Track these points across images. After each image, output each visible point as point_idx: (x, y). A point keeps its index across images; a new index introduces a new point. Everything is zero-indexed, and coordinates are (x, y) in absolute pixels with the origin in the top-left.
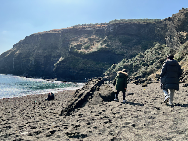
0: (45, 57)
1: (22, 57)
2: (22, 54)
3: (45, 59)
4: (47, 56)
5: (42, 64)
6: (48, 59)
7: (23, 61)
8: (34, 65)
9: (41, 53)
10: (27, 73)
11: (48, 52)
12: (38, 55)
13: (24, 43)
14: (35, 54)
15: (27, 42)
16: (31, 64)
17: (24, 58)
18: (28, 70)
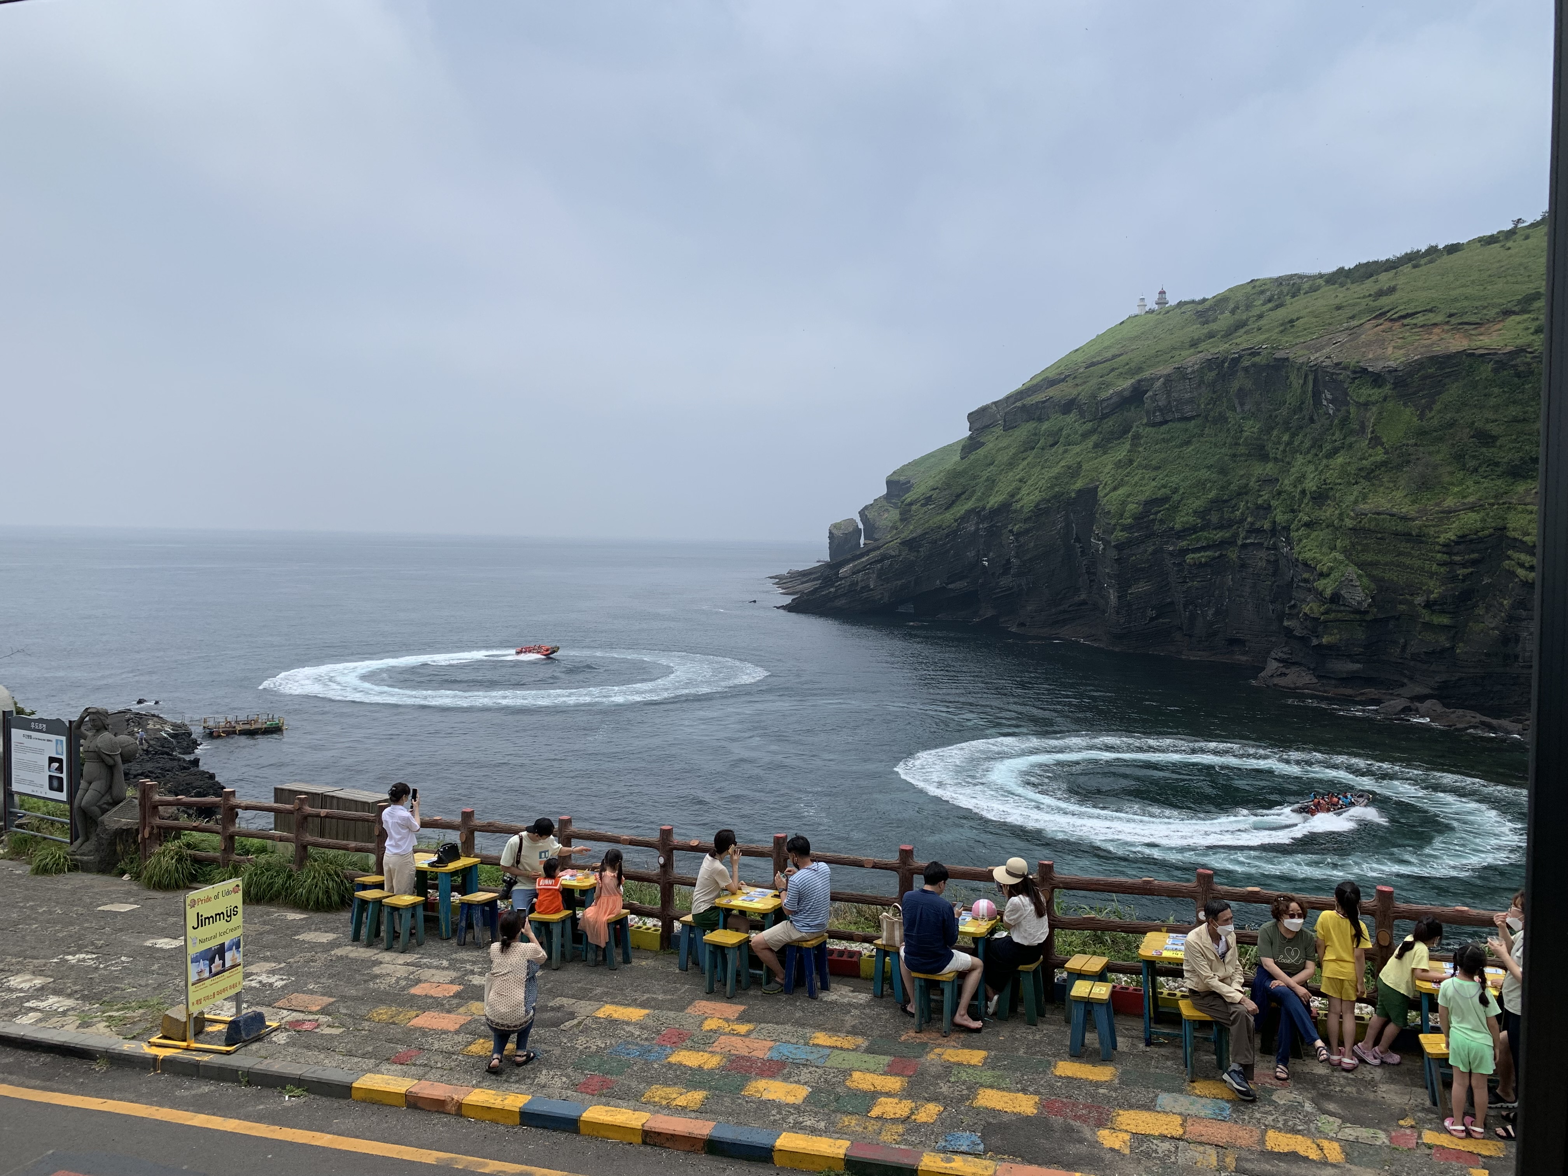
0: (1449, 548)
3: (1450, 563)
4: (1471, 541)
5: (1435, 603)
6: (1474, 563)
7: (1189, 558)
8: (1357, 612)
9: (1404, 518)
10: (1294, 664)
11: (1472, 508)
12: (1379, 535)
13: (1154, 413)
14: (1349, 523)
15: (1188, 410)
16: (1336, 598)
17: (1194, 529)
18: (1303, 639)
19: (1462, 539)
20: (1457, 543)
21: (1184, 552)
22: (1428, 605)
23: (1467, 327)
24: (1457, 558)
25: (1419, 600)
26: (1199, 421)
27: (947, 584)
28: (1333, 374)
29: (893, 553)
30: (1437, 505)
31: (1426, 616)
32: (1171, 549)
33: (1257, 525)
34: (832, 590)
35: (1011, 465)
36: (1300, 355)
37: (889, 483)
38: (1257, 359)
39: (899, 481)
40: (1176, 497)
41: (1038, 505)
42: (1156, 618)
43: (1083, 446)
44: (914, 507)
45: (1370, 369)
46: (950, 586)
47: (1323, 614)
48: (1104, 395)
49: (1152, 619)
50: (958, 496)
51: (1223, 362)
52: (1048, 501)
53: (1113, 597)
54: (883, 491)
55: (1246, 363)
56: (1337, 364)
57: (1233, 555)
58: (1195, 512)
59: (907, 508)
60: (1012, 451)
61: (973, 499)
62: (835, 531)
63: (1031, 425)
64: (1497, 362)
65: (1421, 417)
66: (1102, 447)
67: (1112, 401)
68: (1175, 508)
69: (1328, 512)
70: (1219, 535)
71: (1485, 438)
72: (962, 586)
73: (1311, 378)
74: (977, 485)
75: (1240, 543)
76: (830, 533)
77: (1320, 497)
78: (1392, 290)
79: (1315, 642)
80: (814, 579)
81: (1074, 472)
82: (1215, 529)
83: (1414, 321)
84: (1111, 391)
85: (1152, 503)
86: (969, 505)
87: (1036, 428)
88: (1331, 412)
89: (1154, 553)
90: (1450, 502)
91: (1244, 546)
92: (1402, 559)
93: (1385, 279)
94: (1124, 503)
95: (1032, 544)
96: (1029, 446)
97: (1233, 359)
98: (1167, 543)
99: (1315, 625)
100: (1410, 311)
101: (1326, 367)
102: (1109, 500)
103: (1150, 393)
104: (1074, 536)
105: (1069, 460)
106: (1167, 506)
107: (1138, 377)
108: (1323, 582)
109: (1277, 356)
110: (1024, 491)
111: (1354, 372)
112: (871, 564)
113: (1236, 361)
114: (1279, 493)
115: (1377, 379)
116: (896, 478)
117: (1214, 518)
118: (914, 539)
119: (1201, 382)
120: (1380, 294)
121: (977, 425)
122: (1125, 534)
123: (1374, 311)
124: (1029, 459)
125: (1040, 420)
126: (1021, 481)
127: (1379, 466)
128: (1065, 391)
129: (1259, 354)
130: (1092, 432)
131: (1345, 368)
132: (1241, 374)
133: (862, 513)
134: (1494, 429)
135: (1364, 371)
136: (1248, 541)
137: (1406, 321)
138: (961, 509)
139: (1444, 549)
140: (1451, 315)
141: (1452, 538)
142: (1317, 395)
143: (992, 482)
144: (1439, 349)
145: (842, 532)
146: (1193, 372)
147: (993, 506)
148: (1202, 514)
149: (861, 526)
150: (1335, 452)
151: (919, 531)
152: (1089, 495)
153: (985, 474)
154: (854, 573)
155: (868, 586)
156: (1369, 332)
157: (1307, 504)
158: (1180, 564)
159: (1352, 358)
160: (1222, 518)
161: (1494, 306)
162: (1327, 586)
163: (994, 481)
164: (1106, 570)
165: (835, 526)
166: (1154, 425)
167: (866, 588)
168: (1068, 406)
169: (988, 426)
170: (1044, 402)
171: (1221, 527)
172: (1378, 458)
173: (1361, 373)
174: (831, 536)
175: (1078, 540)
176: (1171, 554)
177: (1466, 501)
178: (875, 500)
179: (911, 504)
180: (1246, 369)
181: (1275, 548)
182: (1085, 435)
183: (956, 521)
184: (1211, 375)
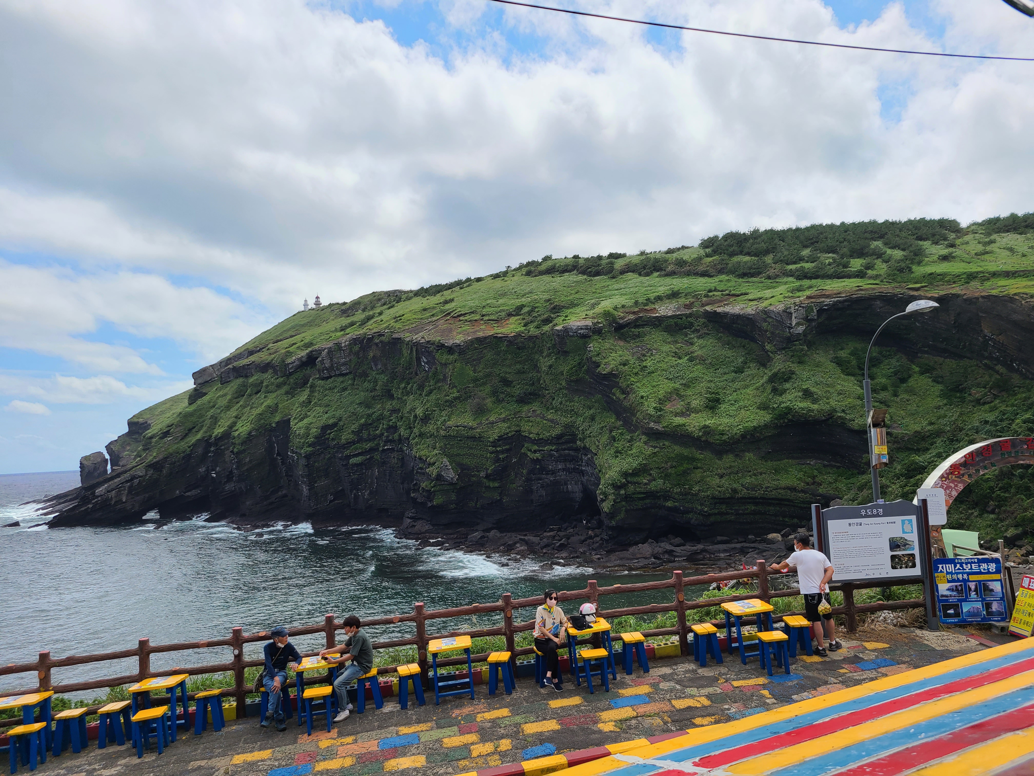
0: (494, 444)
1: (343, 441)
2: (335, 425)
3: (495, 452)
4: (505, 439)
5: (490, 475)
6: (507, 450)
7: (353, 461)
8: (451, 484)
9: (471, 428)
10: (419, 519)
11: (504, 421)
12: (459, 439)
13: (323, 371)
14: (442, 433)
15: (344, 369)
16: (439, 477)
17: (354, 443)
18: (423, 504)
19: (501, 438)
20: (498, 440)
21: (349, 457)
22: (487, 477)
23: (492, 322)
24: (498, 449)
25: (482, 474)
26: (351, 376)
27: (185, 493)
28: (426, 347)
29: (141, 474)
30: (487, 419)
31: (486, 482)
32: (340, 455)
33: (390, 438)
34: (90, 506)
35: (228, 408)
36: (407, 337)
37: (131, 424)
38: (383, 338)
39: (138, 422)
40: (341, 423)
41: (250, 432)
42: (334, 500)
43: (278, 392)
44: (154, 440)
45: (446, 345)
46: (187, 494)
47: (432, 487)
48: (289, 361)
49: (331, 501)
50: (190, 430)
51: (363, 340)
52: (257, 430)
53: (305, 489)
54: (126, 429)
55: (377, 341)
56: (428, 342)
57: (377, 456)
58: (353, 432)
59: (148, 441)
60: (229, 397)
61: (202, 432)
62: (85, 462)
63: (240, 380)
64: (508, 341)
65: (475, 371)
66: (291, 393)
67: (295, 364)
68: (341, 430)
69: (430, 428)
70: (368, 446)
71: (506, 383)
72: (196, 493)
73: (414, 349)
74: (204, 421)
75: (381, 449)
76: (81, 464)
77: (426, 419)
78: (452, 300)
79: (430, 504)
80: (71, 500)
81: (273, 409)
82: (366, 441)
83: (466, 318)
84: (294, 358)
85: (325, 428)
86: (199, 436)
87: (244, 382)
88: (427, 369)
89: (330, 459)
90: (492, 419)
91: (384, 450)
92: (471, 451)
93: (447, 294)
94: (308, 428)
95: (248, 460)
96: (239, 394)
97: (368, 338)
98: (337, 452)
99: (430, 495)
100: (462, 312)
101: (422, 343)
102: (298, 427)
103: (320, 359)
104: (276, 452)
105: (269, 402)
106: (336, 429)
107: (310, 349)
108: (431, 469)
109: (394, 336)
110: (239, 424)
111: (438, 346)
112: (122, 483)
113: (370, 340)
114: (402, 418)
115: (451, 350)
116: (136, 420)
117: (365, 434)
118: (157, 463)
119: (351, 351)
120: (446, 302)
121: (200, 381)
122: (310, 449)
123: (444, 312)
124: (241, 403)
125: (246, 377)
126: (236, 417)
127: (455, 398)
128: (262, 357)
129: (383, 335)
130: (284, 383)
131: (432, 344)
132: (374, 347)
133: (108, 448)
134: (510, 377)
135: (443, 345)
136: (386, 447)
137: (461, 318)
138: (193, 439)
139: (493, 444)
140: (483, 316)
141: (497, 438)
142: (418, 359)
143: (215, 420)
144: (480, 334)
145: (91, 462)
146: (345, 346)
147: (217, 435)
148: (356, 433)
149: (107, 457)
150: (430, 392)
151: (161, 457)
152: (285, 424)
153: (210, 414)
154: (108, 492)
155: (121, 500)
156: (442, 325)
157: (419, 423)
158: (346, 465)
159: (437, 338)
160: (369, 434)
161: (503, 311)
162: (433, 471)
163: (216, 418)
164: (300, 471)
165: (86, 458)
166: (323, 379)
167: (119, 502)
168: (265, 367)
169: (207, 382)
170: (248, 365)
171: (369, 440)
172: (454, 395)
173: (441, 346)
174: (82, 466)
175: (278, 454)
176: (340, 459)
177: (501, 416)
178: (119, 437)
179: (151, 438)
180: (377, 344)
181: (401, 450)
182: (279, 386)
183: (189, 447)
184: (356, 348)
